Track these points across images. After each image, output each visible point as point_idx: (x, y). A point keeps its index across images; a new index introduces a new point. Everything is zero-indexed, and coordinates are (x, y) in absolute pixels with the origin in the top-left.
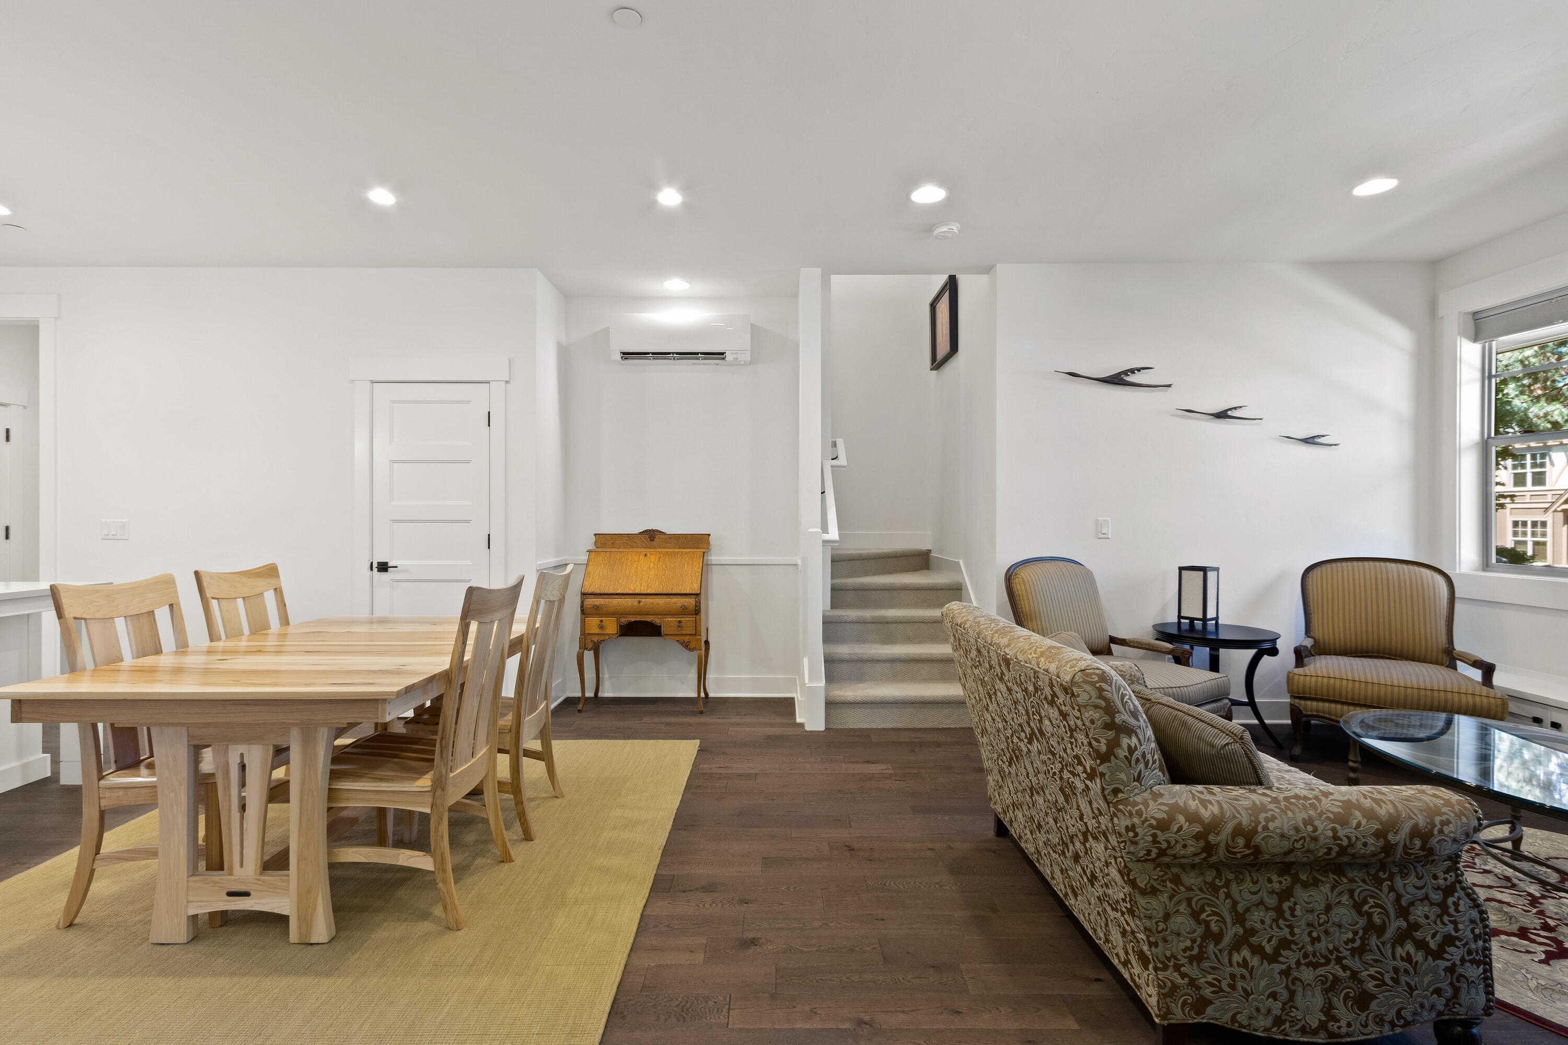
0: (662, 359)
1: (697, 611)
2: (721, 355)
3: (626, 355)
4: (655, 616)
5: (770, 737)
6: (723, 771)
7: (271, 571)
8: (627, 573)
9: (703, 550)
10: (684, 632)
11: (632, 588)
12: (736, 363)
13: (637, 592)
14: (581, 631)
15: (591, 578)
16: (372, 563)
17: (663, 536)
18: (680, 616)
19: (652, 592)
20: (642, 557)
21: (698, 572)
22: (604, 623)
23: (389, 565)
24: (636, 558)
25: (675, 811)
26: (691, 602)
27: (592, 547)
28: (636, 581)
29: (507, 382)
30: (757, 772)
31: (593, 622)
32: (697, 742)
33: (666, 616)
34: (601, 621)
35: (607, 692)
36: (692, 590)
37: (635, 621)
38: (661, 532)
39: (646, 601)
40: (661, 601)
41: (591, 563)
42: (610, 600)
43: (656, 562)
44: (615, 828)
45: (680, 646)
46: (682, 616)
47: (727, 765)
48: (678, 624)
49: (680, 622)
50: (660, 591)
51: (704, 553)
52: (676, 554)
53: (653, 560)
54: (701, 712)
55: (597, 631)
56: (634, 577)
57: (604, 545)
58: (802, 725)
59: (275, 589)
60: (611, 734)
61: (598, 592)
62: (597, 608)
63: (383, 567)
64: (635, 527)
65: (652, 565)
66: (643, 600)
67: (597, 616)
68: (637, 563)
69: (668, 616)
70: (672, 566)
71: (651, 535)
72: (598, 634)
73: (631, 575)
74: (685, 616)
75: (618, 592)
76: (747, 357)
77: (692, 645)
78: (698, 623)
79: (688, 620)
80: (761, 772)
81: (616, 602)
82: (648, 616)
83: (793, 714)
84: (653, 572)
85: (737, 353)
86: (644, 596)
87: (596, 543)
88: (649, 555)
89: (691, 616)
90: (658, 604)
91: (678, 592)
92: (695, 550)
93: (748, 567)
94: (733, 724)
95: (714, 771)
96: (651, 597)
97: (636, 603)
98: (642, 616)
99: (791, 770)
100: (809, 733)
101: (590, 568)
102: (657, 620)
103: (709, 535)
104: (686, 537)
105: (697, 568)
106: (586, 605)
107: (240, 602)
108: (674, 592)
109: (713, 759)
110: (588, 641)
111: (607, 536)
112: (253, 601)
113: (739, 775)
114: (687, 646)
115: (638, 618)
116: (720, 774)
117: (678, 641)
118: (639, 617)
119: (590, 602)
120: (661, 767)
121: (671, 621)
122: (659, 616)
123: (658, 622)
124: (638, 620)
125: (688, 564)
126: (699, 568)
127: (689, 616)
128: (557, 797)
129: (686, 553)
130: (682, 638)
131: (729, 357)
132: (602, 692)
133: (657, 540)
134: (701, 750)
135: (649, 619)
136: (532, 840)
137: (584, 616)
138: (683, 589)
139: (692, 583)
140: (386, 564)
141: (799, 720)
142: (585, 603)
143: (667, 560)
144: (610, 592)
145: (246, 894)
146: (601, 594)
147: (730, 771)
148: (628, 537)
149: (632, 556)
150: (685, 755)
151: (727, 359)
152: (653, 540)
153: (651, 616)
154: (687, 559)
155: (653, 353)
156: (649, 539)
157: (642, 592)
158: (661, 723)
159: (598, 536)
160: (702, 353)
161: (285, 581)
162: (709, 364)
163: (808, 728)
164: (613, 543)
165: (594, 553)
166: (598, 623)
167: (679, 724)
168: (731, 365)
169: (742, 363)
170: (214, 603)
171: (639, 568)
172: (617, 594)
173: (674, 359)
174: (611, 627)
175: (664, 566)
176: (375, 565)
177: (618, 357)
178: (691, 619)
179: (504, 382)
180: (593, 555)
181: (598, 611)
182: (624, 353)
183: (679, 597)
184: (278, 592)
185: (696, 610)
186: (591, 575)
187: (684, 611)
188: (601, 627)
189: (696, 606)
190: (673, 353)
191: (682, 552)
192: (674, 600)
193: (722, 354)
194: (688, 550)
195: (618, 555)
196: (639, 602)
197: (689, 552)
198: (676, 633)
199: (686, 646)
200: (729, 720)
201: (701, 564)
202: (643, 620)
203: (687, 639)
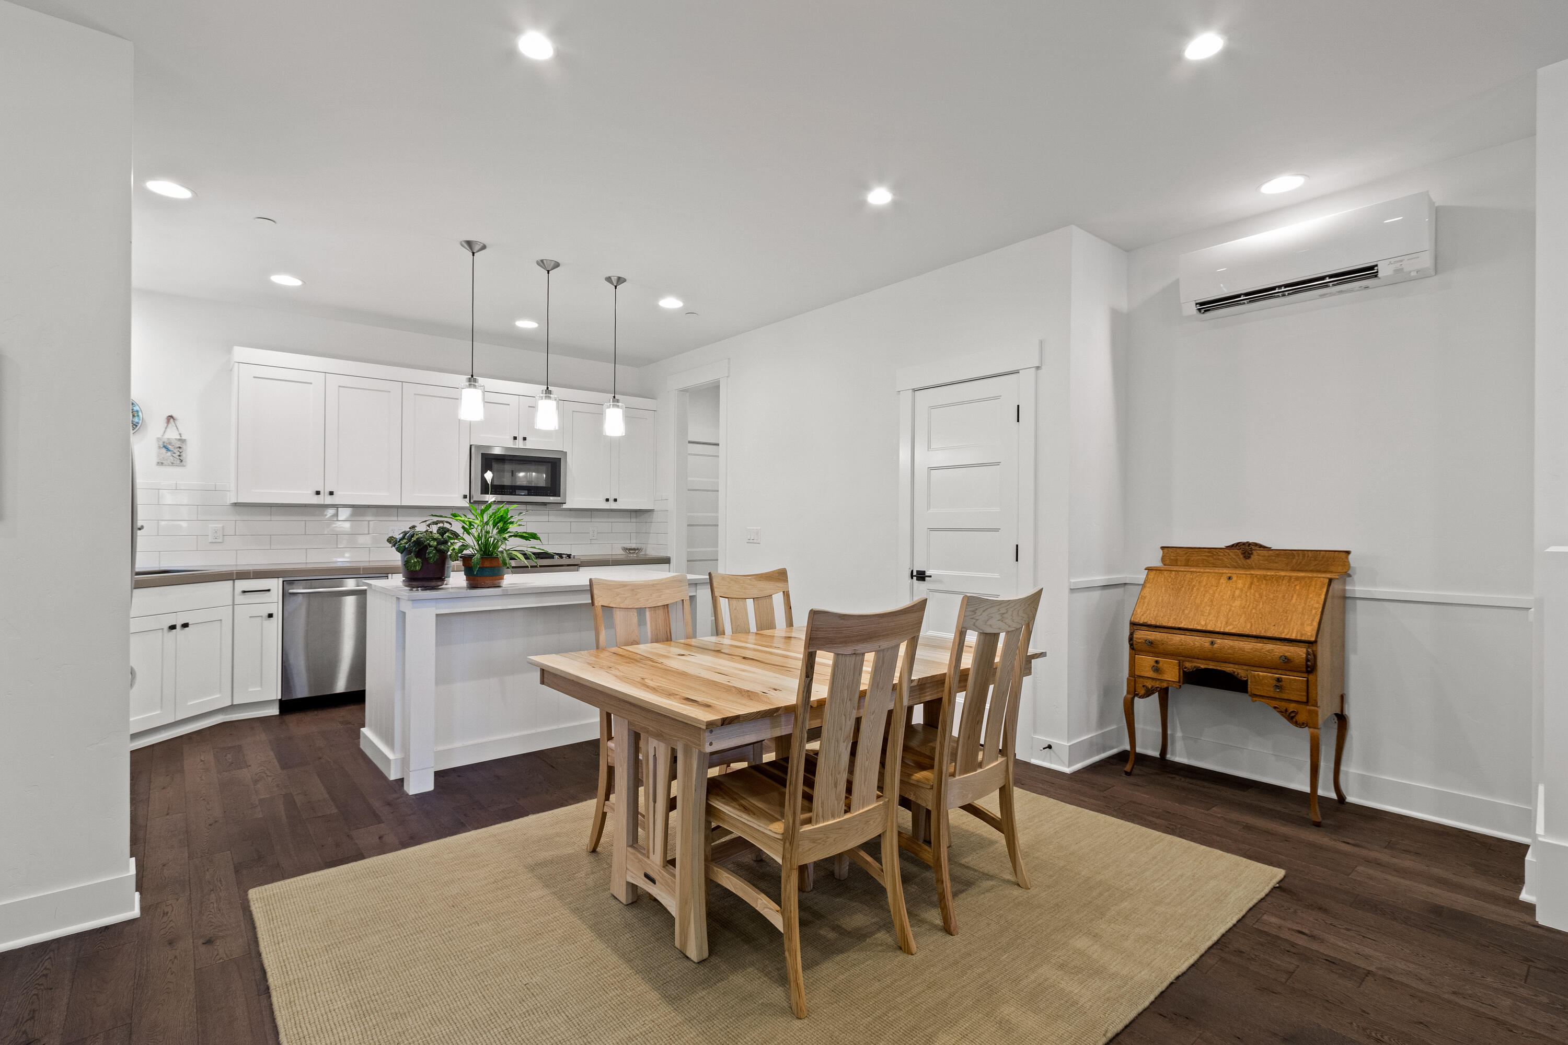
0: (1264, 299)
1: (1310, 667)
2: (1369, 272)
3: (1205, 306)
4: (1236, 666)
5: (1437, 910)
6: (1301, 941)
7: (781, 576)
8: (1198, 601)
9: (1329, 576)
10: (1285, 696)
11: (1203, 623)
12: (1402, 278)
13: (1209, 628)
14: (1130, 670)
15: (1145, 605)
16: (912, 571)
17: (1265, 553)
18: (1280, 672)
19: (1234, 631)
20: (1223, 581)
21: (1315, 608)
22: (1160, 665)
23: (926, 574)
24: (1214, 582)
25: (1171, 978)
26: (1300, 653)
27: (1157, 563)
28: (1209, 614)
29: (1038, 368)
30: (1373, 968)
31: (1146, 662)
32: (1280, 873)
33: (1255, 669)
34: (1157, 662)
35: (1178, 756)
36: (1302, 635)
37: (1206, 669)
38: (1261, 546)
39: (1219, 642)
40: (1248, 646)
41: (1148, 585)
42: (1170, 636)
43: (1245, 589)
44: (1061, 966)
45: (1278, 716)
46: (1283, 672)
47: (1316, 932)
48: (1275, 683)
49: (1279, 680)
50: (1247, 632)
51: (1330, 580)
52: (1279, 579)
53: (1240, 585)
54: (1317, 825)
55: (1151, 674)
56: (1208, 608)
57: (1175, 562)
58: (1530, 909)
59: (784, 592)
60: (1151, 818)
61: (1153, 623)
62: (1151, 643)
63: (921, 576)
64: (1221, 539)
65: (1237, 592)
66: (1219, 641)
67: (1151, 654)
68: (1215, 588)
69: (1260, 669)
70: (1271, 596)
71: (1246, 550)
72: (1153, 679)
73: (1203, 605)
74: (1288, 673)
75: (1182, 626)
76: (1426, 261)
77: (1301, 717)
78: (1311, 688)
79: (1294, 680)
80: (1380, 973)
81: (1177, 639)
82: (1227, 665)
83: (1518, 880)
84: (1237, 603)
85: (1401, 261)
86: (1221, 636)
87: (1163, 560)
88: (1234, 578)
89: (1299, 674)
90: (1243, 650)
91: (1277, 635)
92: (1315, 575)
93: (1433, 606)
94: (1368, 861)
95: (1285, 935)
96: (1232, 638)
97: (1207, 645)
98: (1216, 663)
99: (1454, 993)
100: (1541, 931)
101: (1147, 591)
102: (1241, 672)
103: (1348, 553)
104: (1304, 556)
105: (1316, 601)
106: (1137, 638)
107: (750, 603)
108: (1269, 634)
109: (1295, 912)
110: (1139, 686)
111: (1178, 550)
112: (762, 601)
113: (1331, 962)
114: (1293, 717)
115: (1211, 665)
116: (1293, 945)
117: (1275, 708)
118: (1211, 663)
119: (1141, 635)
120: (1192, 895)
121: (1264, 677)
122: (1245, 667)
123: (1243, 675)
124: (1211, 667)
125: (1299, 595)
126: (1318, 603)
127: (1295, 674)
128: (1018, 885)
129: (1297, 578)
130: (1283, 705)
131: (1384, 271)
132: (1172, 754)
133: (1255, 557)
134: (1280, 888)
135: (1229, 668)
136: (952, 935)
137: (1134, 652)
138: (1286, 631)
139: (1302, 624)
140: (924, 572)
141: (1525, 896)
142: (1135, 636)
143: (1263, 586)
144: (1170, 625)
145: (653, 881)
146: (1156, 627)
147: (1314, 946)
148: (1209, 552)
149: (1208, 578)
150: (1246, 888)
151: (1380, 275)
152: (1249, 558)
153: (1231, 665)
154: (1298, 588)
155: (1246, 294)
156: (1241, 556)
157: (1218, 630)
158: (1237, 823)
159: (1166, 550)
160: (1331, 276)
161: (793, 585)
162: (1352, 291)
163: (1542, 918)
164: (1188, 560)
165: (1154, 572)
166: (1153, 664)
167: (1267, 832)
168: (1392, 283)
169: (1413, 274)
170: (723, 603)
171: (1217, 595)
172: (1180, 629)
173: (1284, 295)
174: (1171, 673)
175: (1257, 595)
176: (915, 573)
177: (1193, 309)
178: (1299, 679)
179: (1034, 369)
180: (1152, 574)
181: (1151, 647)
182: (1201, 304)
183: (1278, 642)
184: (787, 595)
185: (1307, 666)
186: (1146, 600)
187: (1286, 664)
188: (1157, 670)
189: (1307, 660)
190: (1280, 287)
191: (1290, 577)
192: (1269, 646)
193: (1372, 268)
194: (1302, 574)
195: (1189, 576)
196: (1212, 643)
197: (1304, 578)
198: (1273, 695)
199: (1291, 717)
200: (1364, 852)
201: (1323, 597)
202: (1219, 668)
203: (1292, 707)
